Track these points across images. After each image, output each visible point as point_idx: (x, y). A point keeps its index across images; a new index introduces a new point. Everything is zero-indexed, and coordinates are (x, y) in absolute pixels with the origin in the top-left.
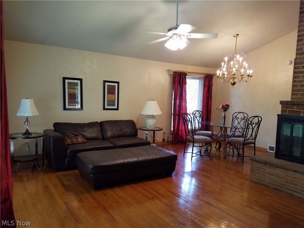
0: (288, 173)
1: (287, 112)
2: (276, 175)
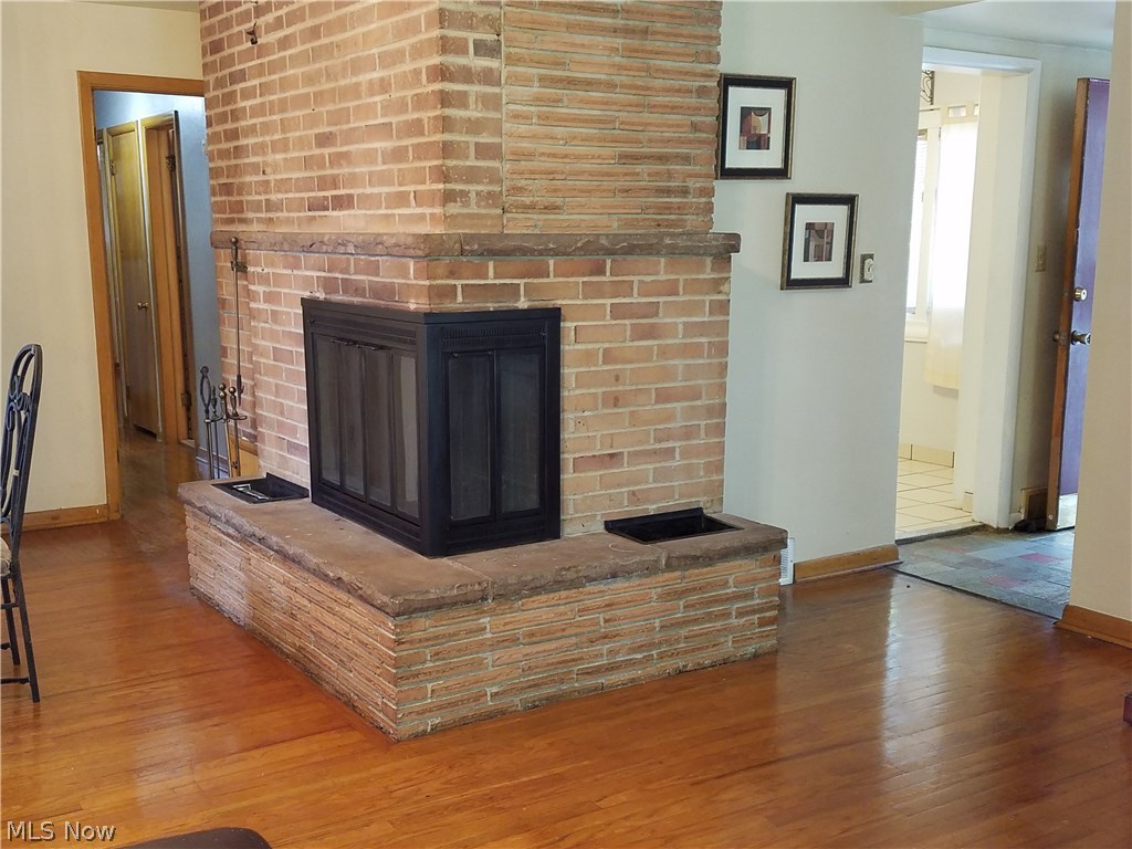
0: (582, 597)
1: (460, 299)
2: (532, 634)
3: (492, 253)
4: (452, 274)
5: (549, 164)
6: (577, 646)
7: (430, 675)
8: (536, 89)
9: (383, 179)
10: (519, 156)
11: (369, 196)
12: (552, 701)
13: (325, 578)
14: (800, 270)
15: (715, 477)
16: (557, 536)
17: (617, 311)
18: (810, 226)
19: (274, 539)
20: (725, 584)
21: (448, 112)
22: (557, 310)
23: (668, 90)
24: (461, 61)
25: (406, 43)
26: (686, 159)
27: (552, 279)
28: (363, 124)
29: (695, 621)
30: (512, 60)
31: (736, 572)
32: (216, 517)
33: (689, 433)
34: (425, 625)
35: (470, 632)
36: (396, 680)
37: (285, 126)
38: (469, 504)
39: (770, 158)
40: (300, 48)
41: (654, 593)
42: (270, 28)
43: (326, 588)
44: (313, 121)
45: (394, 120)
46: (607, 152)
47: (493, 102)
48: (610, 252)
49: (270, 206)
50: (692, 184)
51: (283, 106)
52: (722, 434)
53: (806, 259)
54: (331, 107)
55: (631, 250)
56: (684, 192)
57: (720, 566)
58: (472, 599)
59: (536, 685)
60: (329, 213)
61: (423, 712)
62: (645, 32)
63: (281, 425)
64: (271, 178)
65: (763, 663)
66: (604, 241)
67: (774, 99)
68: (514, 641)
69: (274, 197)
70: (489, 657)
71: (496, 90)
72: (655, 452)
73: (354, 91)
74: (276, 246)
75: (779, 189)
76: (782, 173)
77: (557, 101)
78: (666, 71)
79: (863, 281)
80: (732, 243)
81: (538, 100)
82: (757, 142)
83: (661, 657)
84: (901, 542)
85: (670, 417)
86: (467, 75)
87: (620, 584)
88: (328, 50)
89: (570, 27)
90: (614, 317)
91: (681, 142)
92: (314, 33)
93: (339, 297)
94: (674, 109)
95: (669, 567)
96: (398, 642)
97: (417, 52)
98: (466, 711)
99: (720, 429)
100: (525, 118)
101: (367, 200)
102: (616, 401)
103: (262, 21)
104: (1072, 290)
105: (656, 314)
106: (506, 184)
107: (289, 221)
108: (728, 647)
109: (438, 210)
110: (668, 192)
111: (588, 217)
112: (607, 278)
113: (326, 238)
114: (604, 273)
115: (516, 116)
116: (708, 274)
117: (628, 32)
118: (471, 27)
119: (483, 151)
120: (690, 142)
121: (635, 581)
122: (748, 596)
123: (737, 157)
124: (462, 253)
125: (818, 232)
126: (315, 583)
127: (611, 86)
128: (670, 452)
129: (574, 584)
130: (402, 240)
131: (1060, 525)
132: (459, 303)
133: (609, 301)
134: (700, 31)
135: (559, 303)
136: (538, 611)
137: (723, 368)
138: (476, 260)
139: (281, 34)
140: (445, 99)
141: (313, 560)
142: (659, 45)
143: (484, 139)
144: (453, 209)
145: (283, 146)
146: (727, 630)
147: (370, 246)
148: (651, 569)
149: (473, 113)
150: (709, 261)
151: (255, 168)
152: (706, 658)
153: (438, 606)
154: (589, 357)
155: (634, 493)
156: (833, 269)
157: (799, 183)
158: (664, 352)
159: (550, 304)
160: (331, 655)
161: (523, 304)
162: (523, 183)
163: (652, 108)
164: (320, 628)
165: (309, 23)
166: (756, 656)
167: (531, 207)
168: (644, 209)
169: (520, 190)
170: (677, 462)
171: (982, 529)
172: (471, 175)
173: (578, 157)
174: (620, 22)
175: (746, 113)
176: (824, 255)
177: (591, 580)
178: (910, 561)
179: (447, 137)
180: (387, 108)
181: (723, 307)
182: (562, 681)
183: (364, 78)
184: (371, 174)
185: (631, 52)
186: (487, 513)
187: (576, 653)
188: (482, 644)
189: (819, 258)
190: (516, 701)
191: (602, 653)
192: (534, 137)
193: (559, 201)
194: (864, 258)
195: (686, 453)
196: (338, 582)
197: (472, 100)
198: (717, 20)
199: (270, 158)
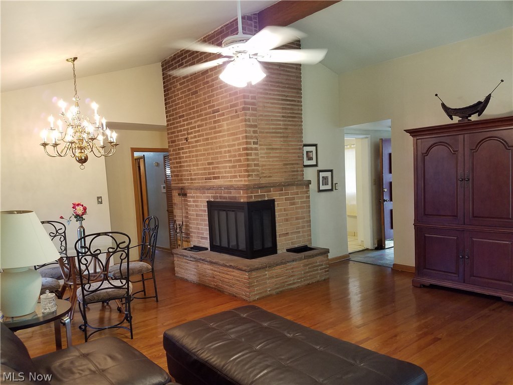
0: (287, 266)
1: (253, 198)
3: (260, 188)
4: (252, 193)
5: (269, 167)
6: (286, 278)
7: (256, 286)
8: (266, 151)
9: (229, 172)
10: (263, 165)
11: (224, 176)
12: (281, 292)
13: (226, 266)
14: (322, 188)
15: (310, 238)
16: (276, 253)
17: (286, 199)
18: (323, 177)
19: (208, 259)
20: (317, 262)
21: (248, 157)
22: (274, 200)
23: (293, 149)
24: (250, 146)
25: (236, 142)
26: (298, 164)
27: (272, 193)
28: (223, 160)
29: (311, 272)
30: (260, 145)
31: (319, 259)
32: (186, 256)
33: (303, 227)
34: (254, 274)
35: (264, 275)
36: (249, 288)
37: (197, 161)
38: (257, 246)
39: (313, 162)
40: (202, 143)
41: (302, 265)
42: (191, 138)
43: (225, 269)
44: (207, 159)
45: (232, 159)
46: (281, 163)
47: (257, 154)
48: (284, 186)
49: (192, 179)
50: (299, 169)
51: (197, 156)
52: (310, 227)
53: (323, 185)
54: (212, 156)
55: (288, 185)
56: (297, 171)
57: (315, 258)
58: (263, 268)
59: (278, 288)
60: (212, 180)
61: (254, 295)
62: (287, 137)
63: (198, 233)
64: (193, 173)
65: (326, 281)
66: (283, 183)
67: (313, 149)
68: (273, 277)
69: (193, 177)
70: (268, 281)
71: (257, 152)
72: (296, 232)
73: (221, 152)
74: (197, 189)
75: (316, 169)
76: (316, 165)
77: (270, 153)
78: (292, 145)
79: (336, 189)
80: (309, 182)
81: (266, 153)
82: (310, 159)
83: (304, 280)
84: (350, 253)
85: (299, 224)
86: (252, 149)
87: (294, 263)
88: (212, 143)
89: (272, 137)
90: (286, 200)
91: (296, 160)
92: (207, 139)
93: (219, 200)
94: (294, 153)
95: (305, 259)
96: (249, 278)
97: (239, 144)
98: (263, 295)
99: (310, 226)
100: (263, 157)
101: (223, 177)
102: (287, 220)
103: (189, 136)
104: (383, 189)
105: (294, 199)
106: (261, 172)
107: (198, 183)
108: (318, 278)
109: (246, 179)
110: (294, 171)
111: (277, 178)
112: (284, 192)
113: (215, 187)
114: (283, 191)
115: (262, 157)
116: (305, 190)
117: (284, 137)
118: (252, 139)
119: (256, 165)
120: (298, 160)
121: (298, 262)
122: (322, 265)
123: (307, 163)
124: (254, 188)
125: (325, 178)
126: (221, 268)
127: (281, 149)
128: (299, 232)
129: (285, 263)
130: (240, 186)
131: (386, 247)
132: (253, 200)
133: (284, 197)
134: (299, 136)
135: (274, 198)
136: (278, 270)
137: (310, 211)
138: (256, 189)
139: (196, 139)
140: (247, 155)
141: (222, 262)
142: (290, 139)
143: (255, 162)
144: (250, 178)
145: (197, 165)
146: (318, 274)
147: (229, 188)
148: (301, 259)
149: (253, 157)
150: (305, 186)
151: (187, 170)
152: (314, 280)
153: (257, 269)
154: (281, 210)
155: (292, 242)
156: (329, 187)
157: (320, 168)
158: (297, 208)
159: (272, 199)
160: (227, 285)
161: (266, 199)
162: (264, 171)
163: (289, 153)
164: (223, 279)
165: (205, 137)
166: (324, 280)
167: (265, 177)
168: (289, 176)
169: (263, 173)
170: (301, 234)
171: (367, 249)
172: (253, 171)
173: (275, 165)
174: (282, 135)
175: (307, 152)
176: (327, 184)
177: (288, 262)
178: (352, 257)
179: (248, 163)
180: (230, 157)
181: (308, 197)
182: (283, 287)
183: (223, 150)
184: (225, 171)
185: (285, 141)
186: (261, 248)
187: (286, 280)
188: (266, 278)
189: (326, 185)
190: (274, 292)
191: (292, 279)
192: (266, 161)
193: (271, 175)
194: (335, 184)
195: (303, 232)
196: (230, 266)
197: (253, 154)
198: (302, 133)
199: (192, 168)
